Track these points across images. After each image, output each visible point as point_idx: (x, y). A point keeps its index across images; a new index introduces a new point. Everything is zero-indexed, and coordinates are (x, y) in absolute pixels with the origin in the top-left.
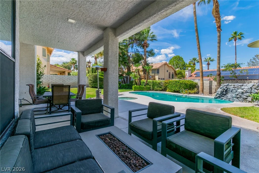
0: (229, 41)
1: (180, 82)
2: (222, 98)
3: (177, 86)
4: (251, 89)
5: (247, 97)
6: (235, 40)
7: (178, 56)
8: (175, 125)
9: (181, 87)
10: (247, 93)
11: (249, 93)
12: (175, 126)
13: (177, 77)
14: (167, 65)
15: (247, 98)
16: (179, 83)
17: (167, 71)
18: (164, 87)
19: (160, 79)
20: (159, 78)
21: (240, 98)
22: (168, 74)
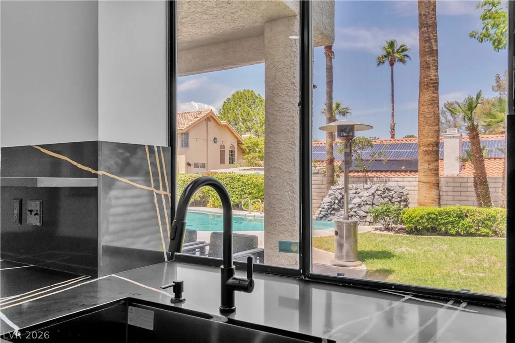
0: (379, 64)
1: (242, 179)
2: (332, 217)
3: (235, 190)
4: (372, 197)
5: (366, 215)
6: (392, 64)
7: (249, 91)
8: (206, 253)
9: (246, 194)
10: (367, 206)
11: (370, 205)
12: (207, 255)
13: (243, 159)
14: (215, 120)
15: (366, 217)
16: (240, 183)
17: (215, 140)
18: (201, 195)
19: (192, 166)
20: (189, 164)
21: (355, 216)
22: (216, 148)
